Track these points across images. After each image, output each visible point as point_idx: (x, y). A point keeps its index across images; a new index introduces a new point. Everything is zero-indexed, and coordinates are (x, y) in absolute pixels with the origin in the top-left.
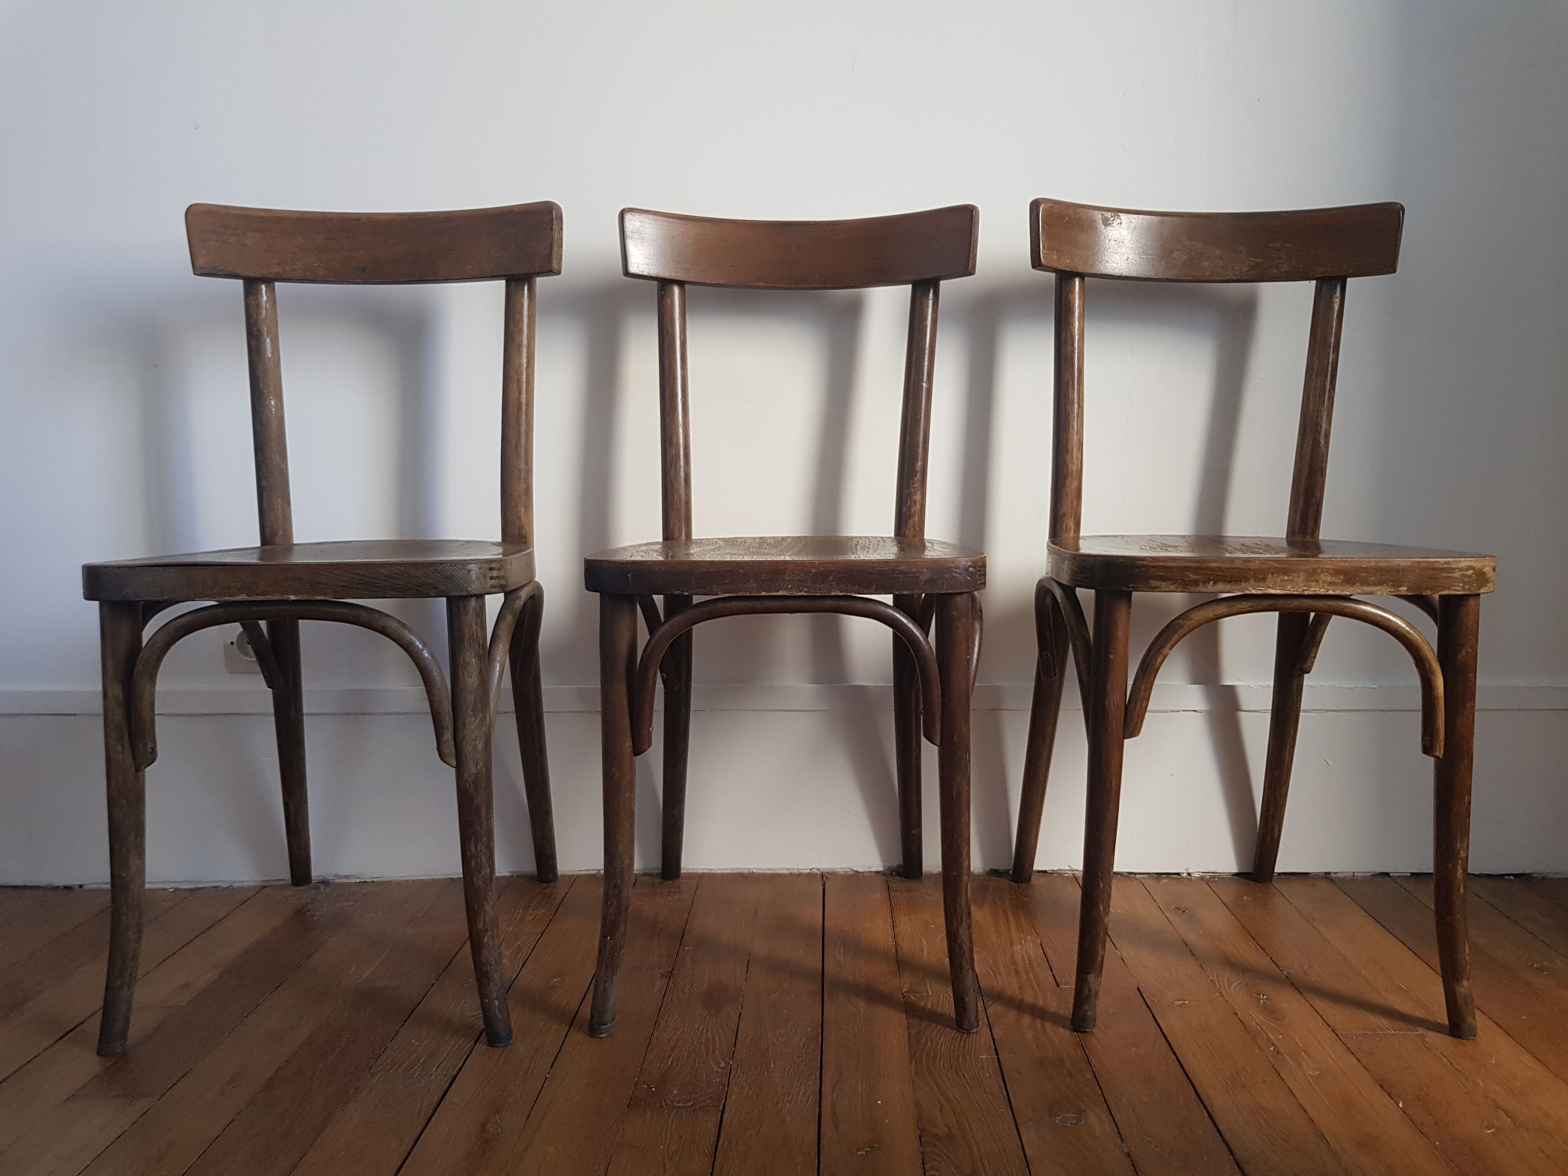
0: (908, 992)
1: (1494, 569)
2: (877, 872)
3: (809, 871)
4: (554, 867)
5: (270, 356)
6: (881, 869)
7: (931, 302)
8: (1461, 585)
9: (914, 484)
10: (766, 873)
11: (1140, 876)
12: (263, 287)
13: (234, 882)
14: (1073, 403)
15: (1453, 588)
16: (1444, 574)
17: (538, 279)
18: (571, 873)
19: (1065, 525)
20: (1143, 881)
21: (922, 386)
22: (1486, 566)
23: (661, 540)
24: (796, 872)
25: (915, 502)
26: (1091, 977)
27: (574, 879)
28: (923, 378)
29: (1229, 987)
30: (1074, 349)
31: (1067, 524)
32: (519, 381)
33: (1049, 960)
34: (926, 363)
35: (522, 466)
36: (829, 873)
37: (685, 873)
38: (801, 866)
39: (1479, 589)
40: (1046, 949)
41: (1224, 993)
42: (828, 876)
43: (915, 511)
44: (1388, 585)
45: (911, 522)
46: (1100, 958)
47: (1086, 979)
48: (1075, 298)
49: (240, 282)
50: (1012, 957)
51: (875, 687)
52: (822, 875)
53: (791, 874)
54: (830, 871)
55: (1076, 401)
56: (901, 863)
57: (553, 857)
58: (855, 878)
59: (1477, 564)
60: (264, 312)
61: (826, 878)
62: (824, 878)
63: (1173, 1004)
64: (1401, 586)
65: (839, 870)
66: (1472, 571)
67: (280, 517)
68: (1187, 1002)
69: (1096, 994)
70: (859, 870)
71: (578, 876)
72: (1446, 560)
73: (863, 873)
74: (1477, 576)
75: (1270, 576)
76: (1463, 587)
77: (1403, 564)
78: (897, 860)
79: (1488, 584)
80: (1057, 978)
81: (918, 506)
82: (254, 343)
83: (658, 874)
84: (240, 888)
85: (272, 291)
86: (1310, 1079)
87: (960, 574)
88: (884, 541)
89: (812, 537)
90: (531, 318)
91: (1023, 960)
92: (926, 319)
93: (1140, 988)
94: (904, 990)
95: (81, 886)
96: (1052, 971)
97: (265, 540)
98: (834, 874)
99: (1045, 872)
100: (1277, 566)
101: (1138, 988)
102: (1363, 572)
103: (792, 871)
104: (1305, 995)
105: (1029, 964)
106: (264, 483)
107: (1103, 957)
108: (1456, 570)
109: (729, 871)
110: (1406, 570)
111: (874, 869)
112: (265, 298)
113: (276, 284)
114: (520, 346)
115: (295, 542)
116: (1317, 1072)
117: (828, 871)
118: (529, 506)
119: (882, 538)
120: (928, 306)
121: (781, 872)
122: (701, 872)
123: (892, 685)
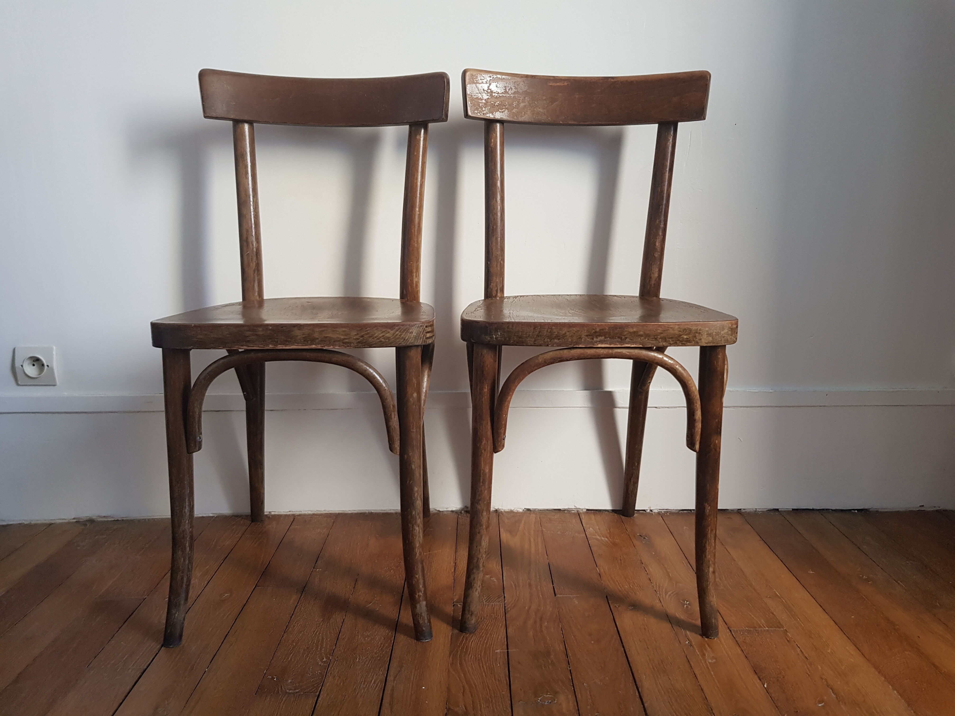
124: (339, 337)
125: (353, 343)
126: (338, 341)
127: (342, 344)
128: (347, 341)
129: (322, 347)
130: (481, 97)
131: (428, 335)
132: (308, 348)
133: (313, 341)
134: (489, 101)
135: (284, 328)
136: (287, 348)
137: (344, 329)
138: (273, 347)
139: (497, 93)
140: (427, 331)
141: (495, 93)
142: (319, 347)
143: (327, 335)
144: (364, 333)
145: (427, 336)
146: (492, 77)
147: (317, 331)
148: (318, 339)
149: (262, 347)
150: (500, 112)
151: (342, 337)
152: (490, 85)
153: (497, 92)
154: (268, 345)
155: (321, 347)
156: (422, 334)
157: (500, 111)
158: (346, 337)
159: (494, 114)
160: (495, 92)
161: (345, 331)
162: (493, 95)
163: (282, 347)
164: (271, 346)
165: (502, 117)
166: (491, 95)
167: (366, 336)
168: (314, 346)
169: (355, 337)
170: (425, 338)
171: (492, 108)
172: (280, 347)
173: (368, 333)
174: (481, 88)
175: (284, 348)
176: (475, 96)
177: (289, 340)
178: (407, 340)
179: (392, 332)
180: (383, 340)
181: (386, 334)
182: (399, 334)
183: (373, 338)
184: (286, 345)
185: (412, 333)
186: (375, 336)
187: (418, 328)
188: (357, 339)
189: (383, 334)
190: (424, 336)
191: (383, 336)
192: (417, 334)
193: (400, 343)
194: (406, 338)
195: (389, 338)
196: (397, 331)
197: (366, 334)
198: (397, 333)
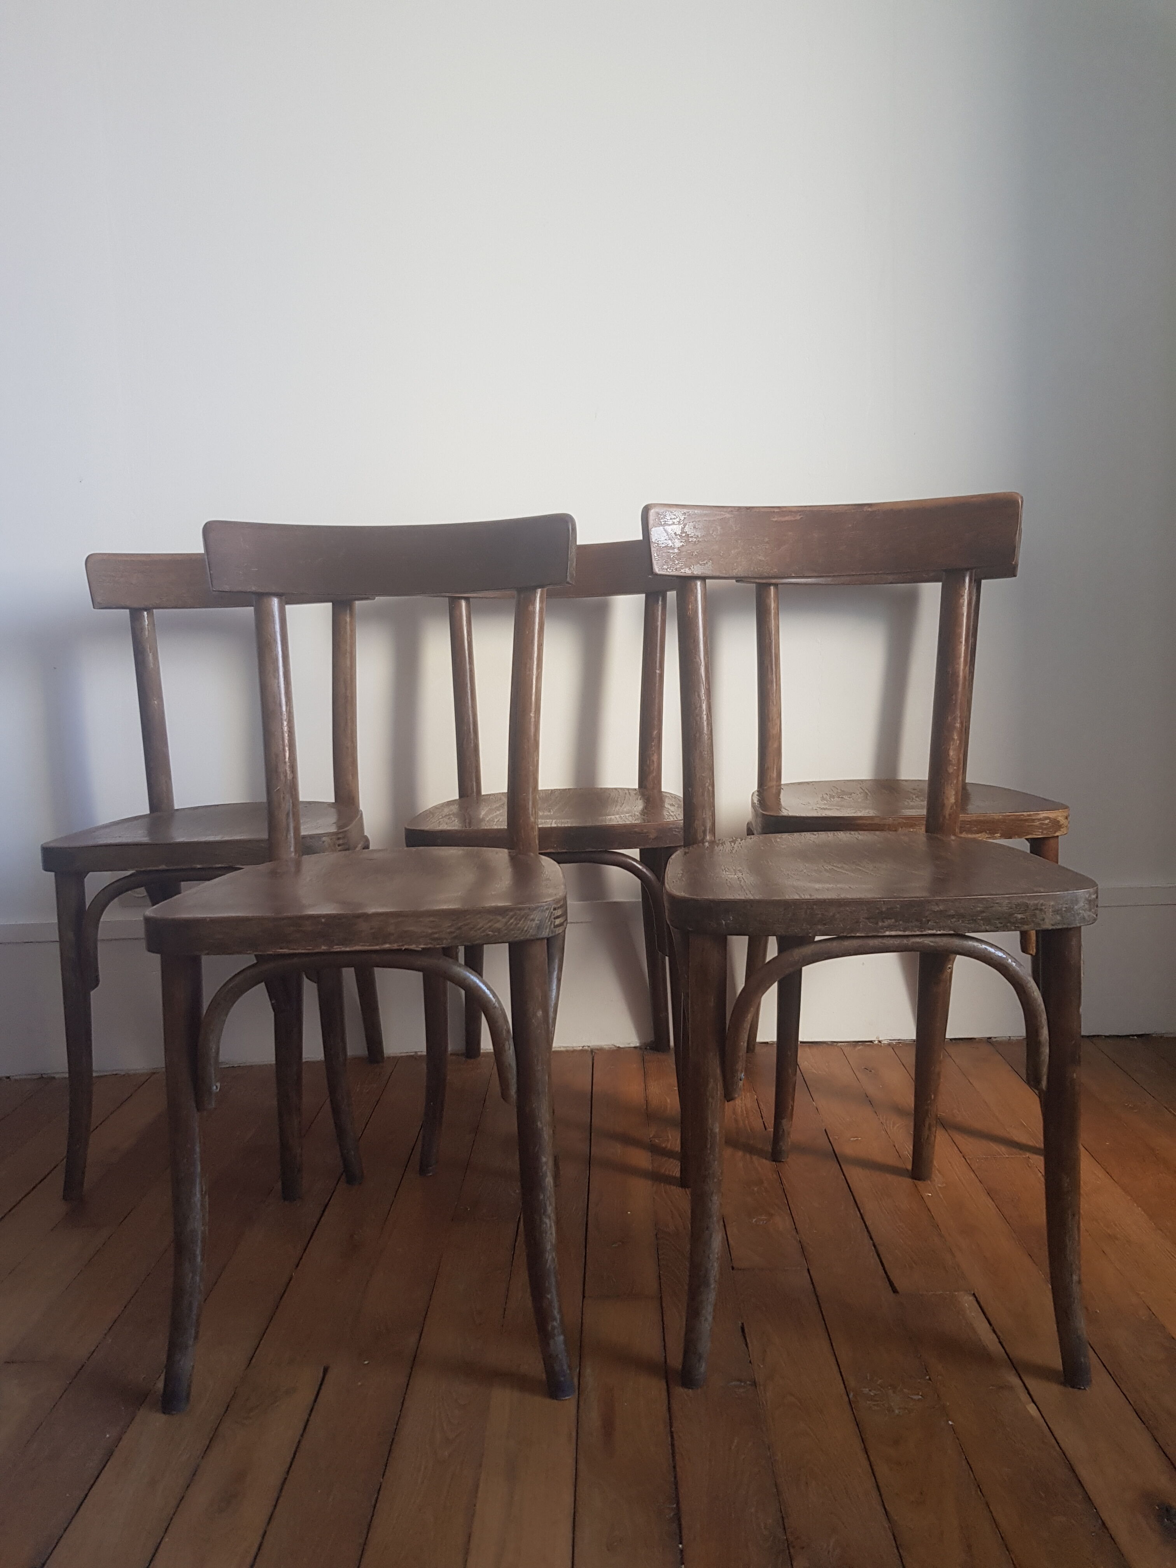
0: (654, 1137)
1: (1067, 818)
2: (635, 1047)
3: (581, 1048)
4: (381, 1052)
5: (152, 666)
6: (638, 1045)
7: (660, 608)
8: (1040, 830)
9: (652, 747)
11: (841, 1044)
12: (145, 613)
14: (772, 682)
15: (1034, 833)
16: (1027, 824)
17: (357, 602)
18: (395, 1055)
19: (769, 777)
20: (843, 1048)
21: (656, 672)
22: (1058, 815)
23: (457, 797)
24: (571, 1049)
25: (653, 761)
26: (784, 1122)
27: (397, 1060)
28: (656, 667)
29: (893, 1127)
30: (772, 641)
31: (770, 776)
33: (761, 1111)
34: (658, 655)
35: (349, 744)
36: (598, 1050)
37: (484, 1053)
38: (575, 1045)
39: (1055, 833)
40: (761, 1103)
41: (888, 1131)
42: (596, 1051)
43: (654, 769)
44: (986, 833)
45: (651, 777)
46: (790, 1108)
47: (780, 1123)
48: (771, 602)
49: (127, 612)
50: (734, 1109)
51: (628, 902)
52: (592, 1051)
53: (567, 1051)
54: (598, 1048)
55: (774, 680)
56: (653, 1039)
57: (380, 1043)
58: (618, 1051)
59: (1052, 815)
60: (147, 633)
61: (595, 1053)
62: (593, 1053)
63: (849, 1140)
64: (998, 833)
65: (605, 1047)
66: (1048, 821)
67: (166, 788)
68: (860, 1139)
69: (789, 1134)
70: (621, 1046)
71: (402, 1057)
72: (1028, 813)
73: (622, 1048)
74: (1052, 823)
75: (900, 829)
76: (1042, 832)
77: (997, 818)
78: (651, 1038)
79: (1062, 829)
80: (766, 1124)
81: (655, 765)
82: (140, 657)
83: (462, 1054)
85: (151, 615)
86: (937, 1189)
87: (679, 832)
88: (629, 793)
89: (576, 789)
90: (353, 631)
91: (742, 1112)
92: (657, 621)
93: (827, 1131)
94: (651, 1136)
95: (8, 1078)
96: (762, 1119)
97: (153, 806)
98: (601, 1050)
99: (767, 1043)
100: (905, 822)
101: (825, 1130)
102: (967, 824)
103: (568, 1049)
104: (949, 1131)
105: (746, 1114)
107: (793, 1107)
108: (1036, 821)
110: (998, 820)
111: (632, 1045)
112: (147, 622)
113: (154, 610)
115: (176, 808)
116: (944, 1185)
117: (596, 1047)
118: (355, 773)
119: (628, 789)
120: (658, 611)
121: (559, 1049)
123: (641, 900)
124: (424, 930)
125: (446, 939)
126: (424, 937)
127: (429, 941)
128: (436, 936)
129: (400, 946)
130: (673, 545)
131: (558, 922)
132: (379, 949)
133: (386, 938)
134: (683, 549)
135: (343, 920)
136: (348, 949)
137: (431, 919)
138: (326, 949)
139: (695, 538)
140: (556, 915)
141: (692, 537)
142: (395, 946)
143: (406, 929)
144: (462, 924)
145: (556, 924)
146: (687, 514)
147: (391, 924)
148: (393, 934)
149: (309, 949)
150: (701, 565)
151: (430, 931)
152: (684, 527)
153: (695, 535)
154: (319, 946)
155: (397, 946)
156: (549, 922)
157: (700, 563)
158: (434, 931)
159: (692, 568)
160: (692, 535)
161: (433, 921)
162: (690, 540)
163: (340, 948)
164: (324, 948)
165: (704, 571)
166: (687, 542)
167: (466, 928)
168: (387, 946)
169: (448, 930)
170: (552, 926)
171: (688, 560)
172: (337, 948)
173: (469, 924)
174: (672, 532)
175: (343, 949)
176: (663, 544)
178: (526, 931)
179: (504, 920)
180: (490, 933)
181: (495, 923)
182: (515, 922)
183: (475, 931)
184: (346, 946)
185: (533, 920)
186: (478, 927)
187: (542, 912)
188: (451, 933)
189: (489, 924)
190: (551, 924)
191: (490, 927)
192: (541, 921)
193: (515, 936)
194: (526, 929)
195: (499, 930)
196: (511, 918)
197: (465, 925)
198: (511, 921)
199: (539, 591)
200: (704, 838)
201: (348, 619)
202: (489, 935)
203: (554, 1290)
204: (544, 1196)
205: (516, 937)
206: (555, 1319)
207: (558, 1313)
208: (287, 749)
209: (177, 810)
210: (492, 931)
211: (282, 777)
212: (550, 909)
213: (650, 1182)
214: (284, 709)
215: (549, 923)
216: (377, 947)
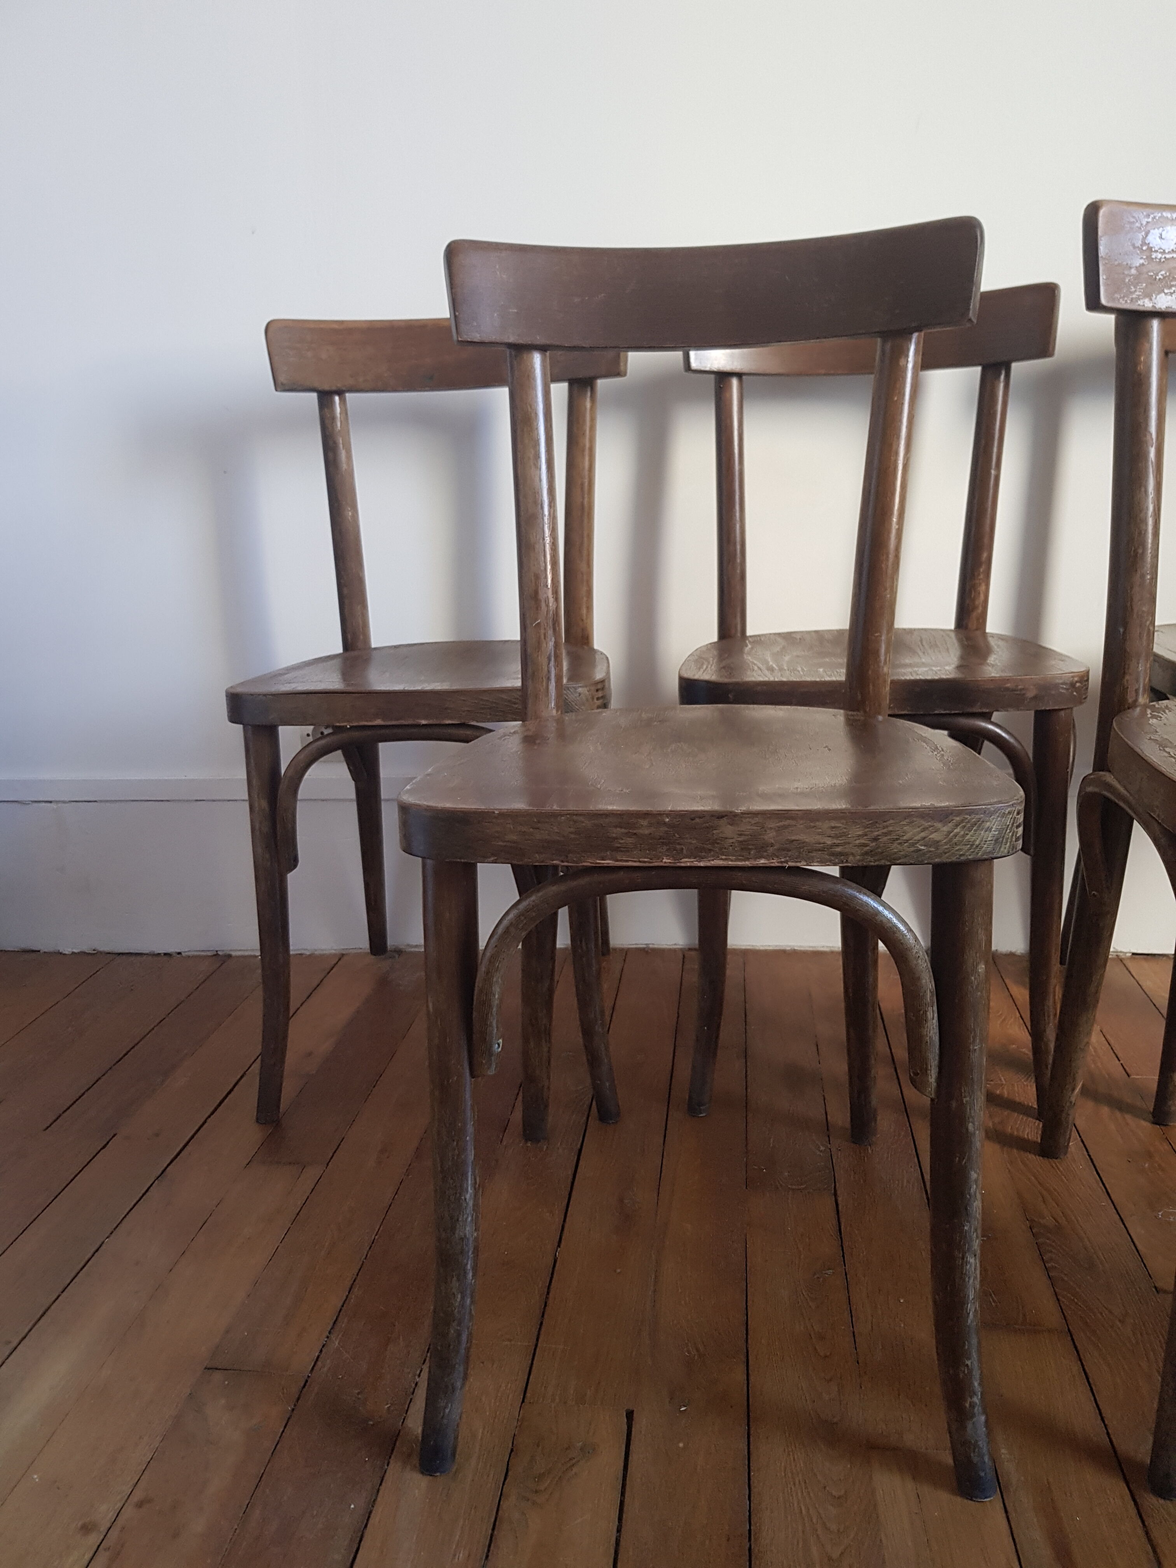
4: (607, 942)
5: (344, 467)
10: (807, 951)
12: (337, 397)
13: (316, 950)
17: (599, 381)
18: (622, 947)
21: (991, 474)
27: (625, 953)
28: (991, 466)
32: (582, 484)
33: (1114, 1048)
40: (1108, 1037)
45: (972, 616)
47: (1171, 1077)
49: (314, 395)
60: (339, 424)
67: (361, 622)
71: (630, 949)
82: (331, 455)
84: (322, 956)
85: (343, 401)
88: (941, 636)
90: (593, 420)
96: (1119, 1060)
97: (347, 645)
106: (345, 591)
109: (771, 948)
112: (338, 410)
113: (347, 395)
114: (583, 451)
115: (373, 646)
118: (590, 608)
119: (940, 630)
120: (997, 390)
122: (744, 948)
124: (822, 841)
125: (852, 854)
126: (819, 850)
127: (827, 857)
128: (839, 849)
129: (782, 862)
130: (1128, 262)
131: (1019, 832)
132: (750, 865)
133: (762, 849)
134: (1144, 270)
135: (697, 820)
136: (702, 864)
137: (833, 824)
138: (670, 863)
142: (775, 863)
143: (793, 838)
144: (883, 833)
147: (771, 828)
148: (772, 845)
149: (645, 862)
150: (1166, 294)
151: (829, 842)
154: (659, 858)
155: (778, 862)
158: (835, 841)
159: (1152, 299)
161: (836, 827)
163: (692, 862)
164: (667, 861)
167: (885, 839)
168: (762, 861)
169: (858, 842)
171: (1150, 287)
172: (686, 862)
173: (890, 833)
175: (696, 864)
177: (709, 847)
178: (977, 846)
179: (946, 829)
180: (923, 848)
181: (932, 833)
182: (962, 833)
183: (900, 844)
184: (701, 858)
185: (989, 829)
186: (905, 838)
187: (1003, 817)
188: (865, 845)
189: (923, 834)
190: (1013, 835)
191: (924, 838)
192: (1000, 831)
193: (961, 853)
194: (977, 843)
195: (936, 843)
196: (957, 826)
197: (885, 834)
198: (955, 831)
199: (915, 335)
200: (1136, 700)
201: (588, 405)
202: (920, 850)
203: (974, 1355)
204: (970, 1227)
205: (961, 855)
206: (975, 1394)
207: (980, 1384)
208: (549, 567)
209: (375, 649)
210: (925, 846)
211: (543, 605)
212: (1014, 812)
213: (997, 1147)
214: (546, 512)
215: (1010, 834)
216: (747, 863)
